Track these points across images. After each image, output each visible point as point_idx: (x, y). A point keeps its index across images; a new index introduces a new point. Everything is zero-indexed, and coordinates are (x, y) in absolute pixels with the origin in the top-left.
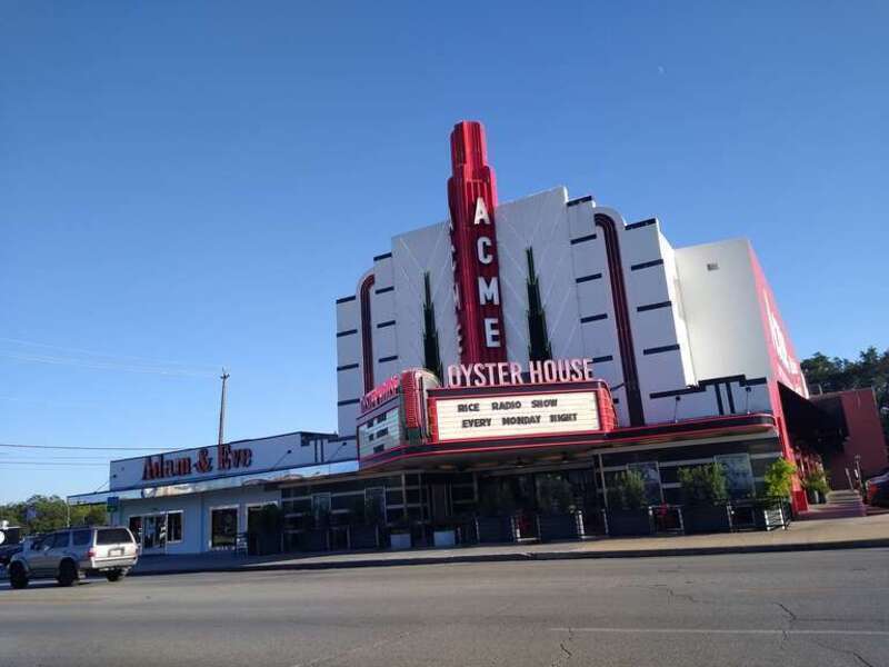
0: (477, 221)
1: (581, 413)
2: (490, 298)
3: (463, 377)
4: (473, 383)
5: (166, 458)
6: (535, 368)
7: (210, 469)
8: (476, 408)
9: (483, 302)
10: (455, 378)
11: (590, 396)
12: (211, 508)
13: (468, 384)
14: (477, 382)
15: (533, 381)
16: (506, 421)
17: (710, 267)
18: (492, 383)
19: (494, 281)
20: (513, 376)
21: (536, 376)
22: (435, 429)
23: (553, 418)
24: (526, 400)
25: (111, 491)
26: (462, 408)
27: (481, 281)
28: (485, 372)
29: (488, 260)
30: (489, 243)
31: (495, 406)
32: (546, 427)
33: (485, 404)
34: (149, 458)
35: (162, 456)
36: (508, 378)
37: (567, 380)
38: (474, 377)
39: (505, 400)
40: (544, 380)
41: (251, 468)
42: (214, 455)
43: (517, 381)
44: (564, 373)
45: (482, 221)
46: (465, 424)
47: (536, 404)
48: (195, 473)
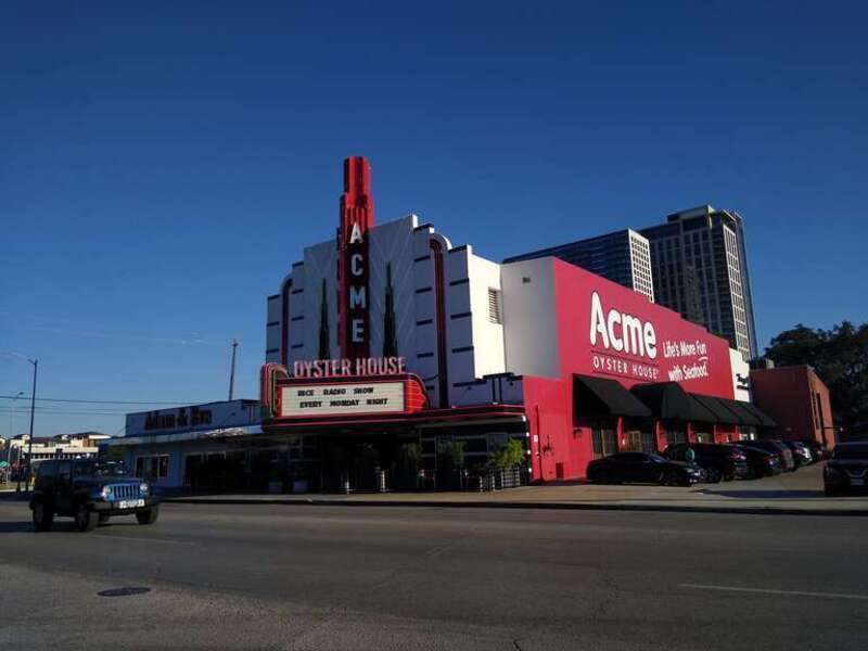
0: (352, 241)
1: (391, 398)
2: (358, 302)
3: (305, 371)
4: (312, 375)
5: (161, 414)
6: (361, 363)
7: (186, 424)
8: (311, 393)
9: (352, 306)
10: (299, 371)
11: (400, 385)
12: (186, 454)
13: (309, 375)
14: (315, 374)
15: (358, 373)
16: (333, 403)
17: (526, 280)
18: (327, 374)
19: (363, 290)
20: (343, 369)
21: (361, 370)
22: (279, 408)
23: (369, 402)
24: (350, 388)
25: (126, 437)
26: (301, 393)
27: (352, 289)
28: (323, 366)
29: (359, 273)
30: (361, 259)
31: (326, 392)
32: (363, 408)
33: (318, 390)
34: (149, 413)
35: (157, 412)
36: (339, 371)
37: (384, 374)
38: (313, 370)
39: (334, 388)
40: (367, 372)
41: (212, 425)
42: (188, 413)
43: (346, 373)
44: (383, 367)
45: (356, 241)
46: (302, 405)
47: (358, 391)
48: (177, 428)
